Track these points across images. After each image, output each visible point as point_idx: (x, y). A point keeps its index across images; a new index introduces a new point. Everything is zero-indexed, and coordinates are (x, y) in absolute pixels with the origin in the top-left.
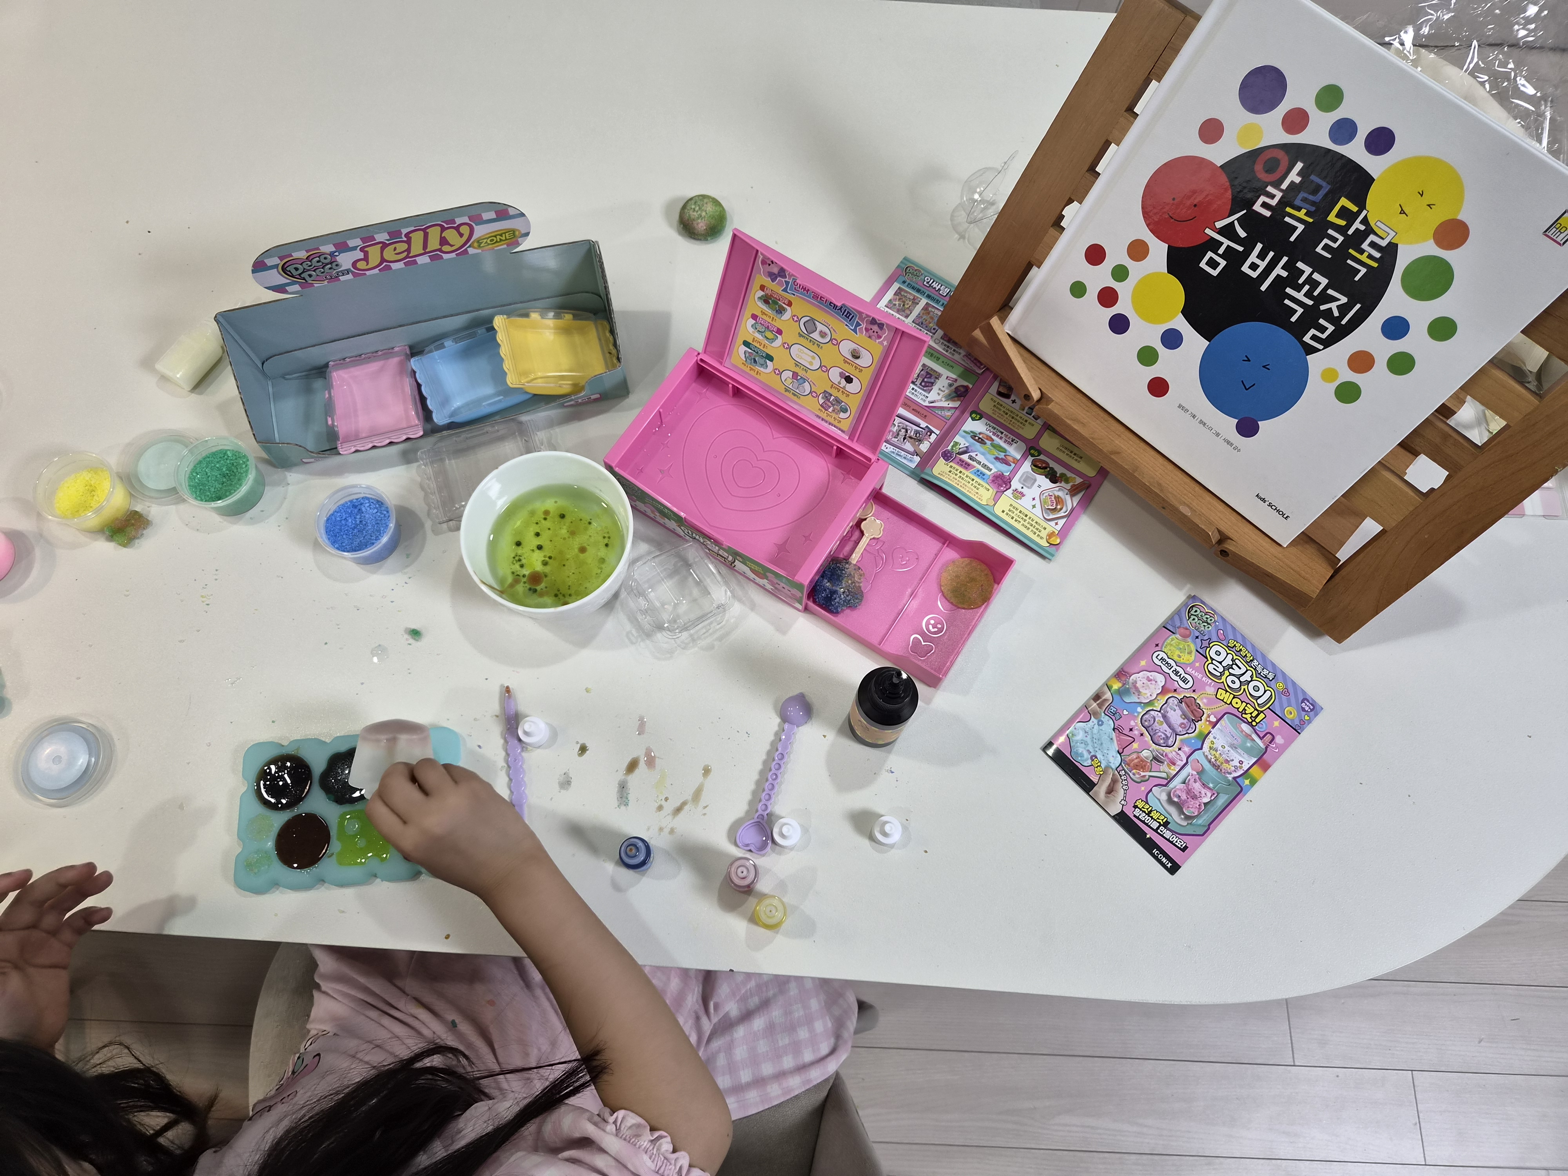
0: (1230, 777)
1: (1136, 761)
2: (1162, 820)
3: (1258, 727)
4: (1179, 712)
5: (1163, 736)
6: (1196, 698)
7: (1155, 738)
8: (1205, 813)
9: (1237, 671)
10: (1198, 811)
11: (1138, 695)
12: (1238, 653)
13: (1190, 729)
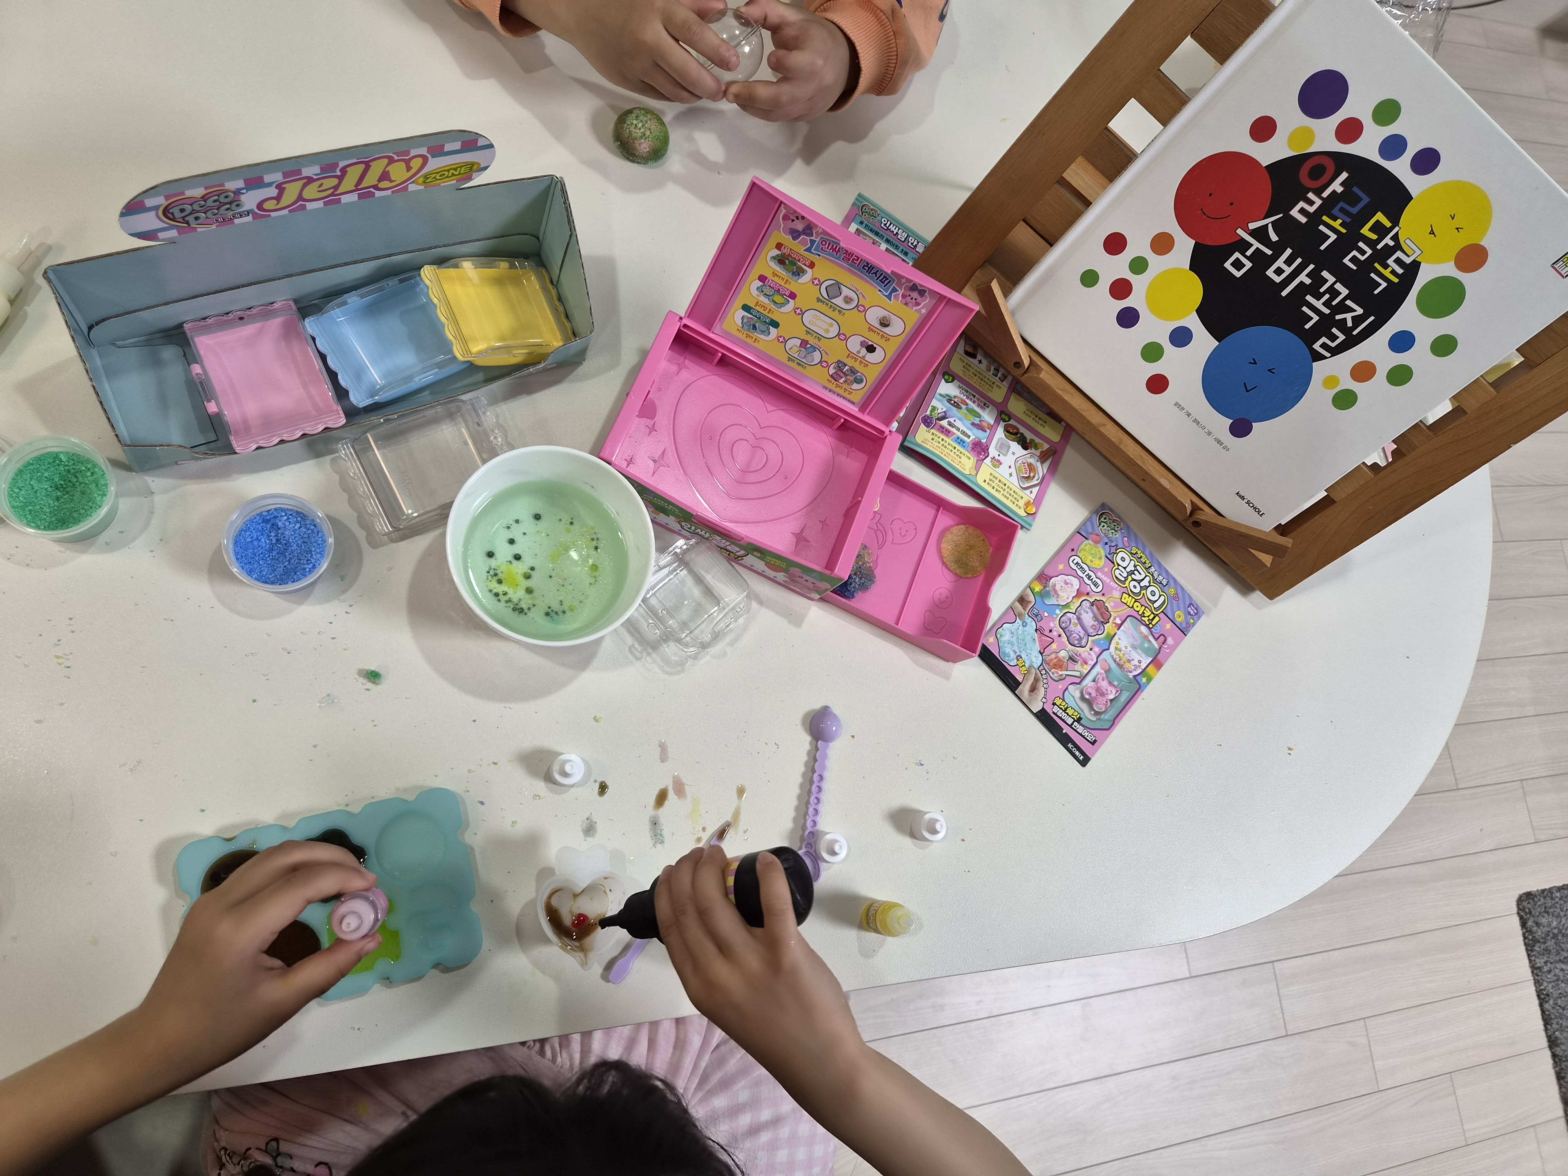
0: (1131, 675)
1: (1055, 661)
2: (1076, 716)
3: (1154, 629)
4: (1091, 615)
5: (1078, 637)
6: (1105, 601)
7: (1071, 638)
8: (1111, 709)
9: (1138, 577)
10: (1106, 707)
11: (1057, 598)
12: (1139, 560)
13: (1100, 631)
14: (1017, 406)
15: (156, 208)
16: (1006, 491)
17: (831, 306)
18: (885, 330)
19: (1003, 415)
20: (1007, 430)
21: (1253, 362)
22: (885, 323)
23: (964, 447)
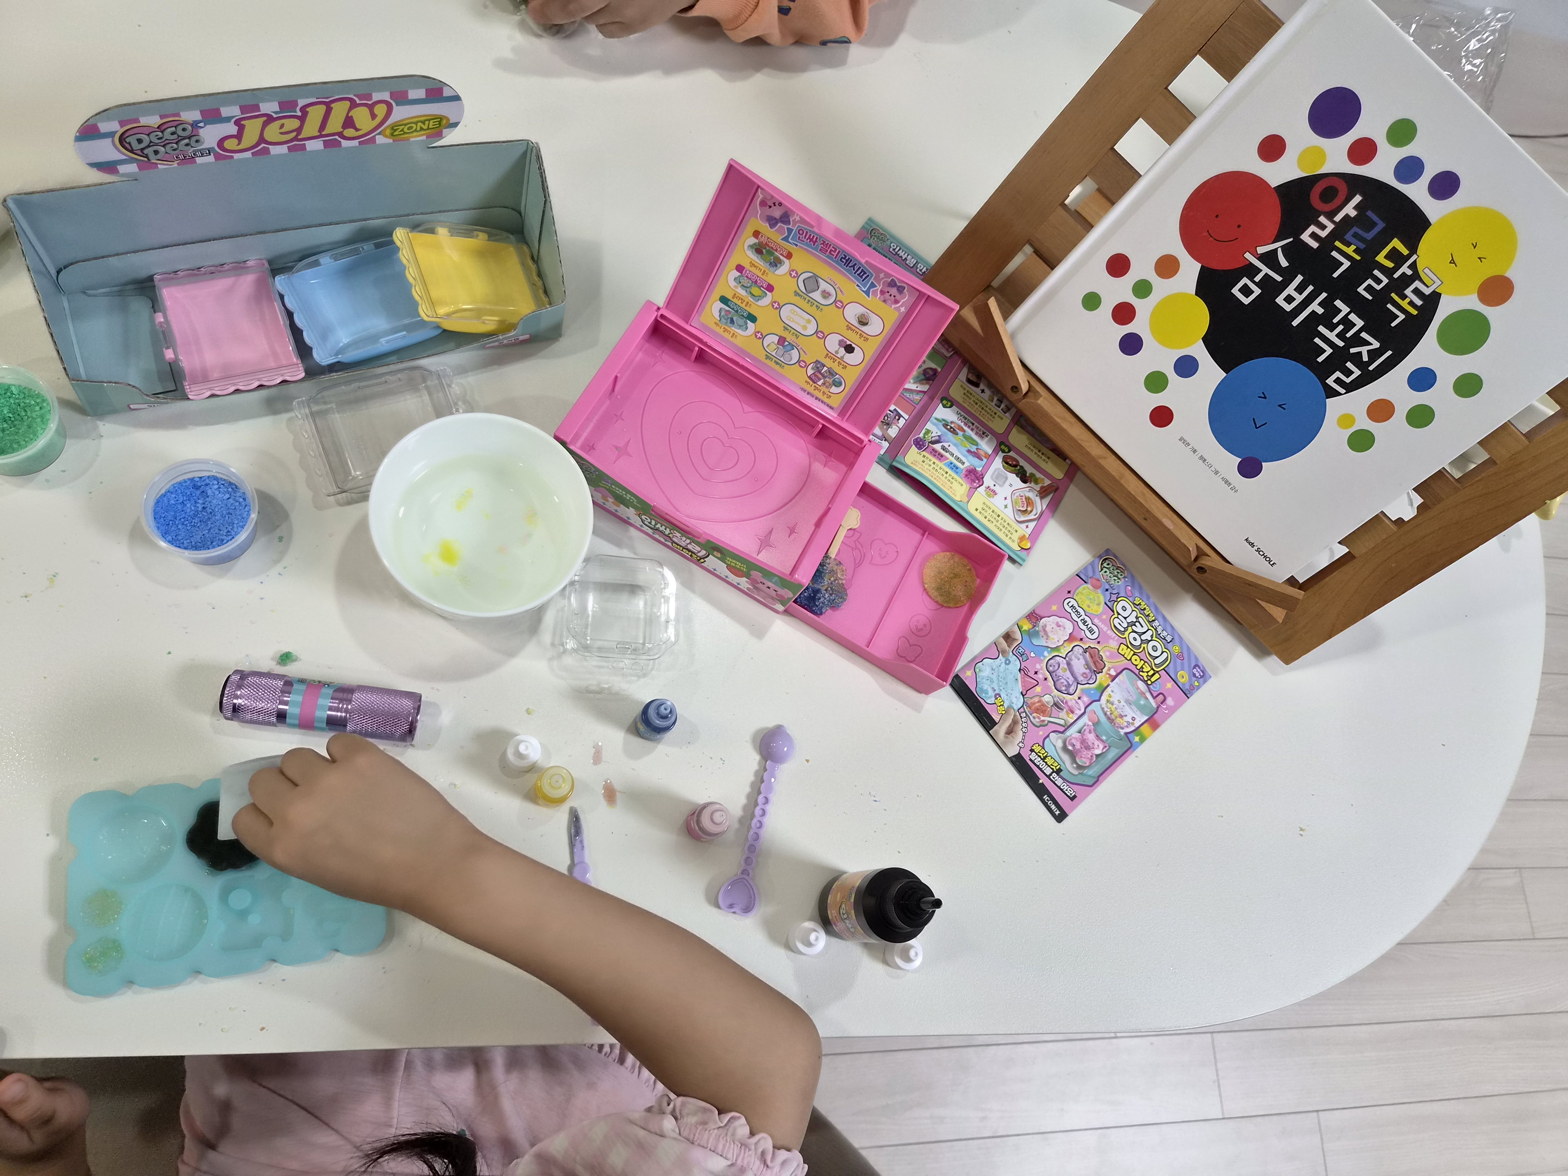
0: (1122, 732)
1: (1037, 705)
2: (1056, 767)
3: (1153, 686)
4: (1082, 662)
5: (1066, 683)
6: (1099, 649)
7: (1058, 684)
8: (1096, 765)
9: (1139, 629)
10: (1090, 762)
11: (1047, 639)
12: (1142, 612)
13: (1091, 680)
14: (1019, 439)
15: (112, 135)
16: (999, 522)
17: (809, 301)
18: (864, 328)
19: (1003, 445)
20: (1005, 461)
21: (1263, 396)
22: (863, 322)
23: (957, 473)
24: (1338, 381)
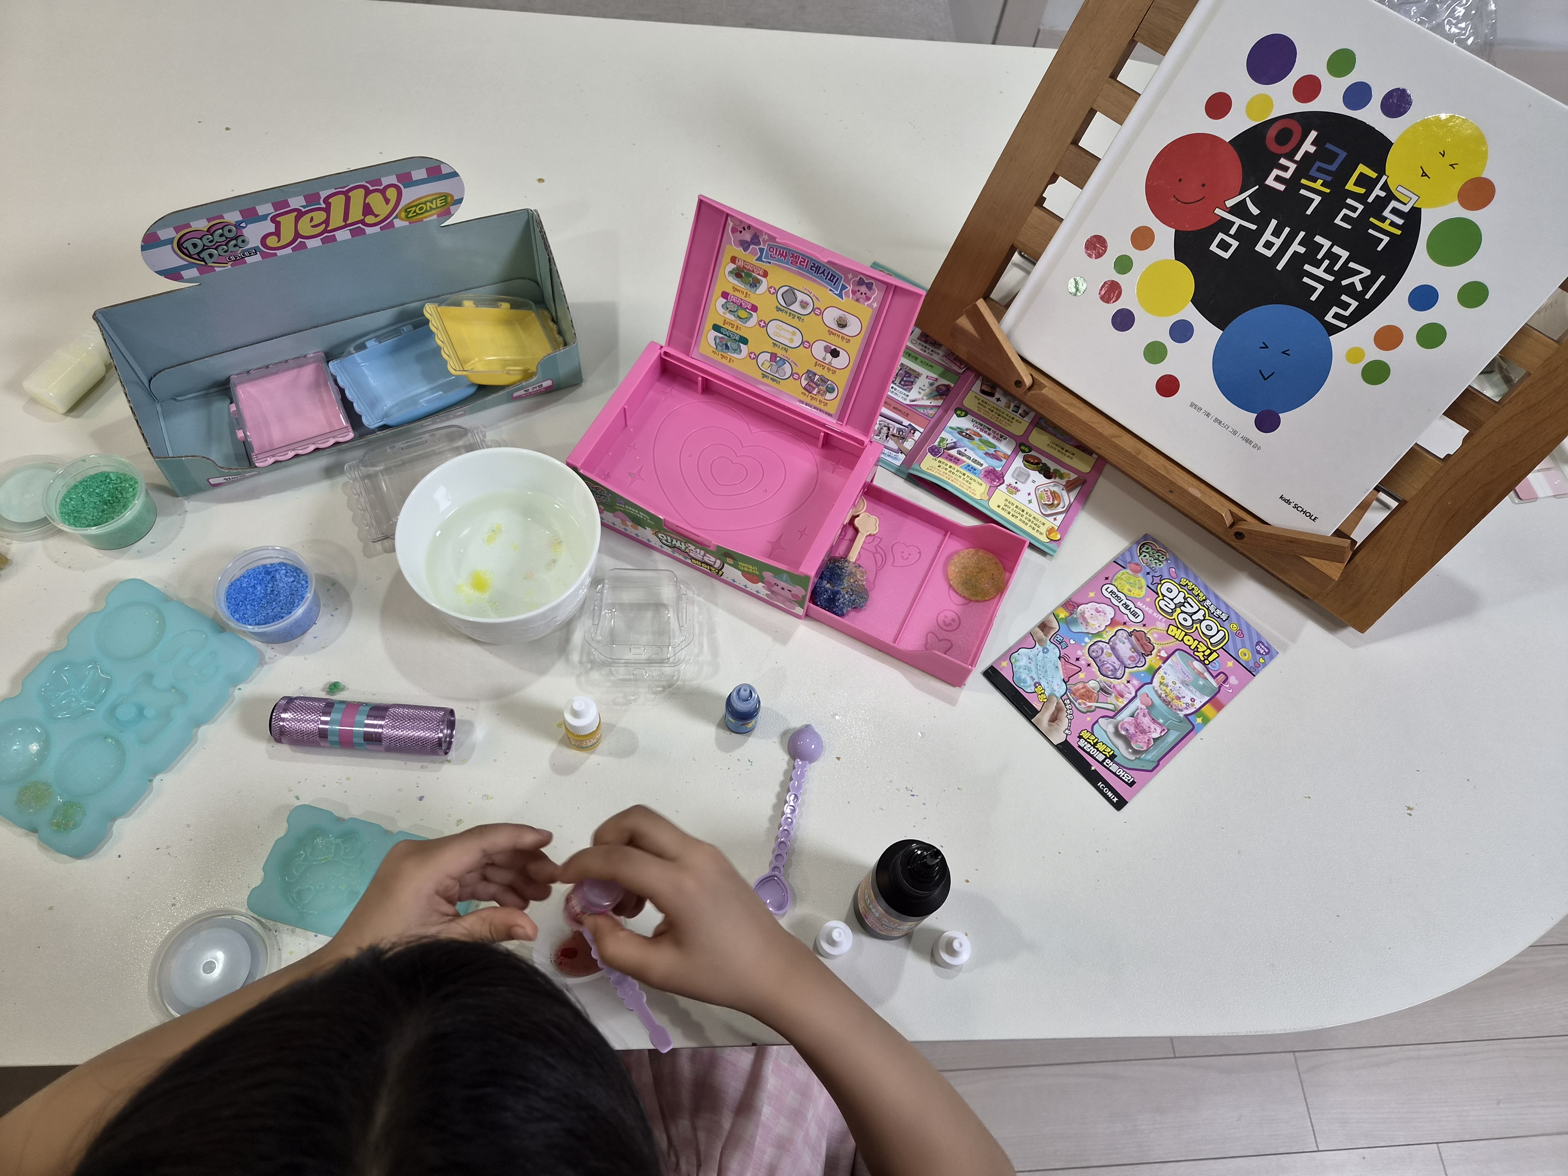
0: (1181, 714)
1: (1082, 691)
2: (1109, 753)
3: (1211, 666)
4: (1128, 645)
5: (1112, 668)
6: (1146, 632)
7: (1103, 669)
8: (1155, 749)
9: (1189, 609)
10: (1147, 746)
11: (1086, 625)
12: (1190, 592)
13: (1140, 662)
14: (1039, 439)
15: (170, 241)
16: (1024, 517)
17: (790, 313)
18: (844, 331)
19: (1022, 445)
20: (1026, 460)
21: (1264, 346)
22: (842, 324)
23: (975, 474)
24: (1337, 316)
